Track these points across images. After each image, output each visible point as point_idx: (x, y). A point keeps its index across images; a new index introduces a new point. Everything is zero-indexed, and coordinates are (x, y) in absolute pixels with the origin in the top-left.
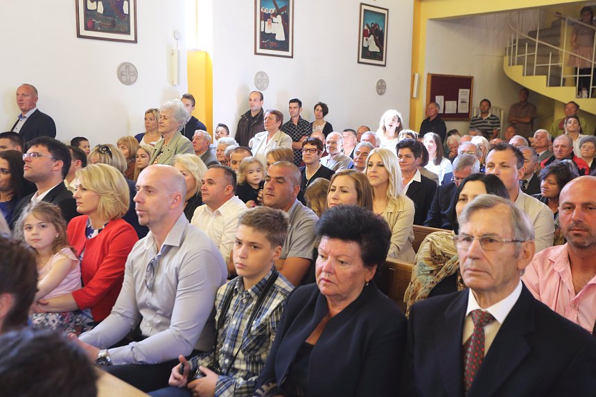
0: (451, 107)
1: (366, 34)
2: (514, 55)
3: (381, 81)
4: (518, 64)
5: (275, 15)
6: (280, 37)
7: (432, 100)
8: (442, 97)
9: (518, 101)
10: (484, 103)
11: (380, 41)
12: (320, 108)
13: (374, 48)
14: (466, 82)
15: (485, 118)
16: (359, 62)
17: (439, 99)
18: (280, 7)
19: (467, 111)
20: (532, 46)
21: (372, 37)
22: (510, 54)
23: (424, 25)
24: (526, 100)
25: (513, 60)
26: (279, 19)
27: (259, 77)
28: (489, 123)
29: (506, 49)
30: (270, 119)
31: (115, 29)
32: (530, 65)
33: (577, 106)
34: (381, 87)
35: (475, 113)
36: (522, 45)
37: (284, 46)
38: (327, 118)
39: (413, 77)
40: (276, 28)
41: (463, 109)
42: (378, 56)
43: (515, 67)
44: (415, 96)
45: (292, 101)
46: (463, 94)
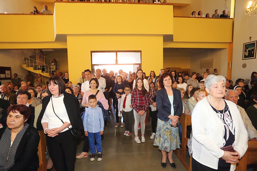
0: (3, 76)
2: (23, 62)
4: (25, 64)
10: (15, 75)
19: (10, 77)
28: (17, 80)
35: (13, 77)
36: (25, 59)
46: (7, 72)
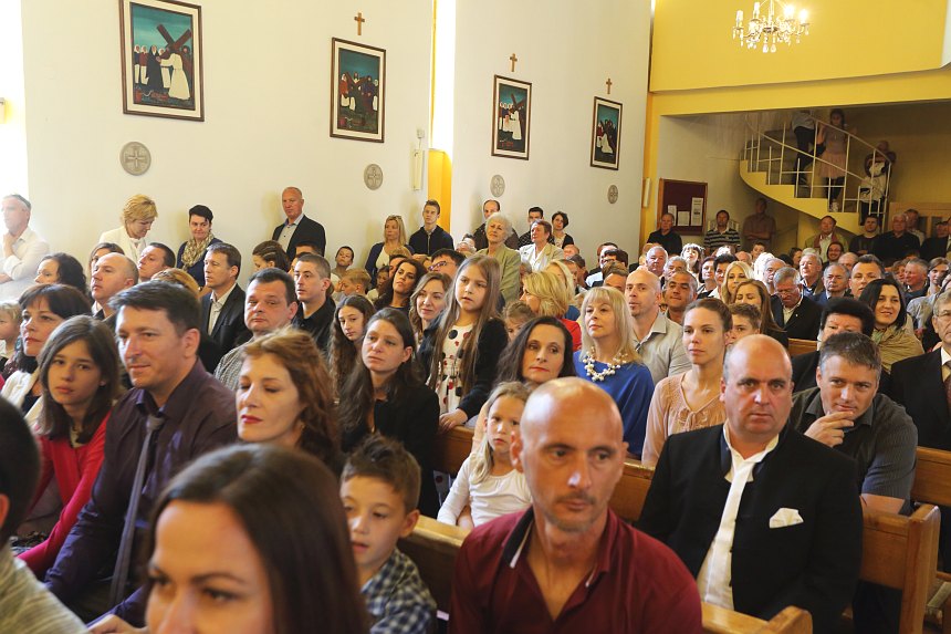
0: (683, 219)
1: (600, 133)
2: (755, 159)
3: (614, 187)
4: (760, 170)
5: (513, 111)
6: (517, 136)
7: (665, 211)
8: (675, 207)
9: (754, 213)
10: (722, 215)
11: (613, 142)
12: (560, 218)
13: (607, 149)
14: (699, 189)
15: (722, 232)
16: (592, 165)
17: (672, 209)
18: (517, 102)
19: (700, 224)
20: (777, 150)
21: (605, 135)
22: (748, 158)
23: (657, 122)
24: (763, 213)
25: (754, 165)
26: (516, 115)
27: (496, 181)
28: (727, 239)
29: (743, 151)
30: (538, 230)
31: (365, 127)
32: (775, 172)
33: (835, 222)
34: (613, 195)
36: (764, 149)
37: (520, 146)
38: (567, 230)
39: (644, 182)
40: (513, 126)
41: (696, 222)
42: (611, 158)
43: (757, 173)
44: (645, 204)
45: (532, 210)
46: (696, 203)
